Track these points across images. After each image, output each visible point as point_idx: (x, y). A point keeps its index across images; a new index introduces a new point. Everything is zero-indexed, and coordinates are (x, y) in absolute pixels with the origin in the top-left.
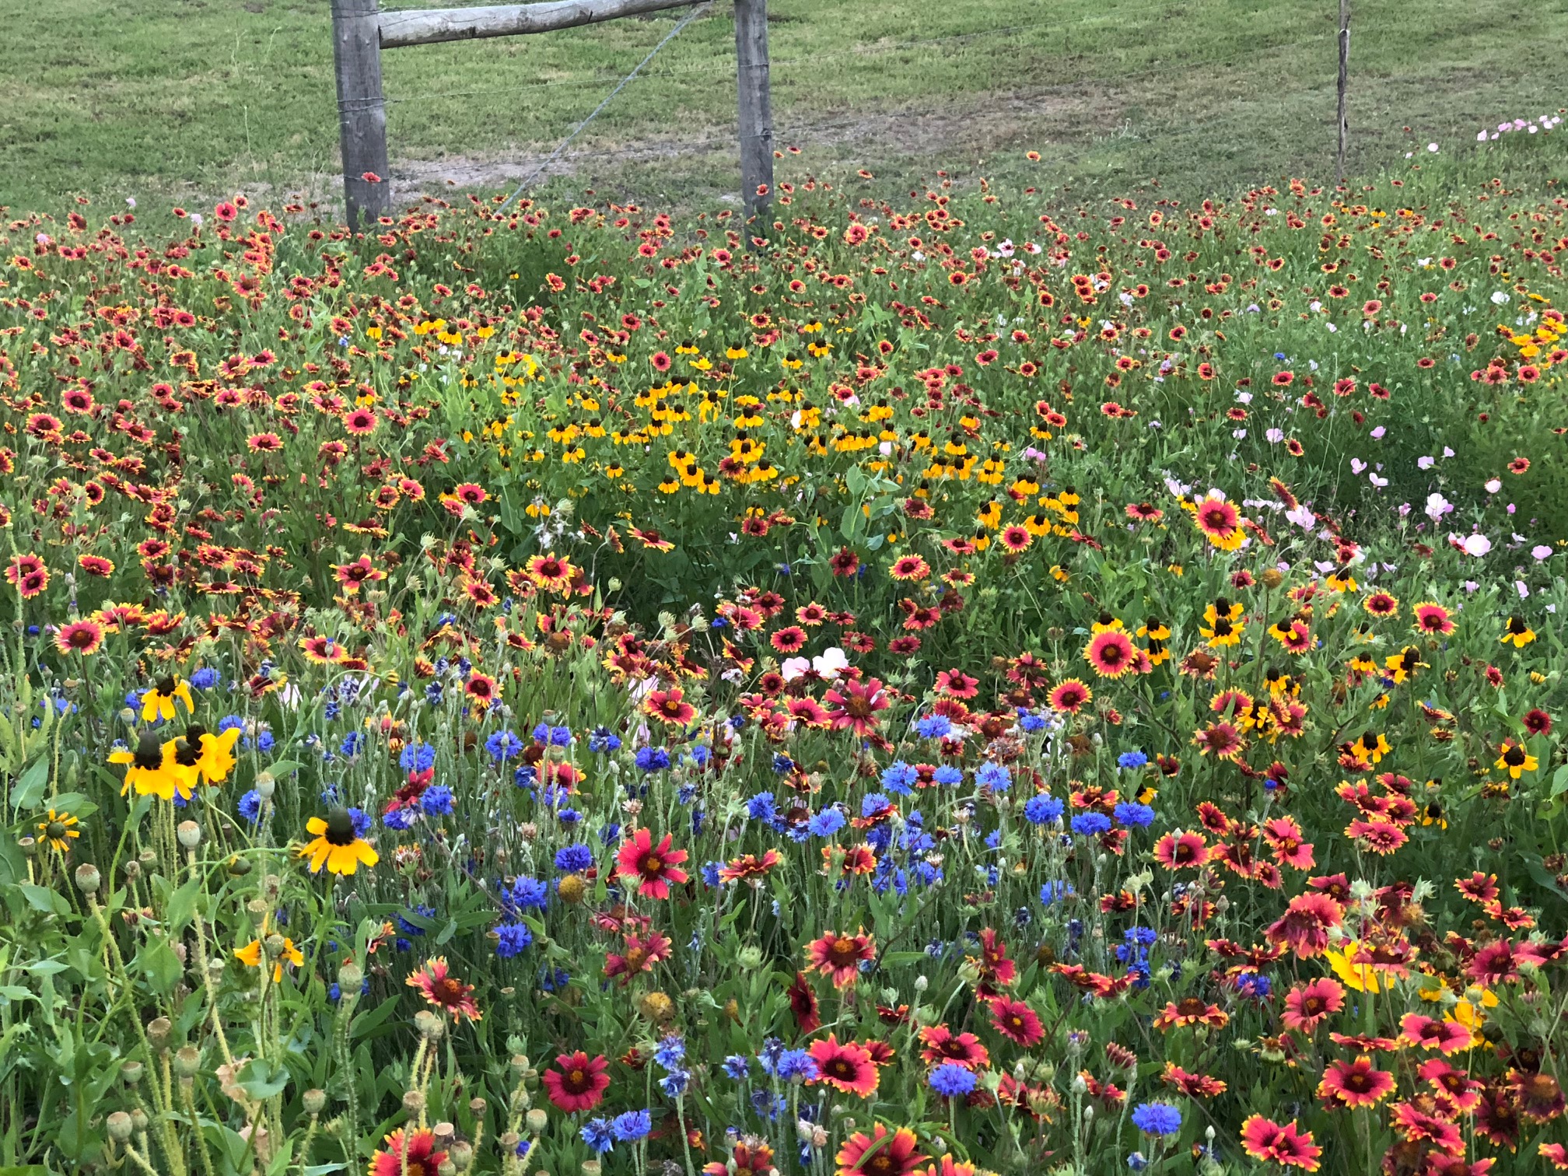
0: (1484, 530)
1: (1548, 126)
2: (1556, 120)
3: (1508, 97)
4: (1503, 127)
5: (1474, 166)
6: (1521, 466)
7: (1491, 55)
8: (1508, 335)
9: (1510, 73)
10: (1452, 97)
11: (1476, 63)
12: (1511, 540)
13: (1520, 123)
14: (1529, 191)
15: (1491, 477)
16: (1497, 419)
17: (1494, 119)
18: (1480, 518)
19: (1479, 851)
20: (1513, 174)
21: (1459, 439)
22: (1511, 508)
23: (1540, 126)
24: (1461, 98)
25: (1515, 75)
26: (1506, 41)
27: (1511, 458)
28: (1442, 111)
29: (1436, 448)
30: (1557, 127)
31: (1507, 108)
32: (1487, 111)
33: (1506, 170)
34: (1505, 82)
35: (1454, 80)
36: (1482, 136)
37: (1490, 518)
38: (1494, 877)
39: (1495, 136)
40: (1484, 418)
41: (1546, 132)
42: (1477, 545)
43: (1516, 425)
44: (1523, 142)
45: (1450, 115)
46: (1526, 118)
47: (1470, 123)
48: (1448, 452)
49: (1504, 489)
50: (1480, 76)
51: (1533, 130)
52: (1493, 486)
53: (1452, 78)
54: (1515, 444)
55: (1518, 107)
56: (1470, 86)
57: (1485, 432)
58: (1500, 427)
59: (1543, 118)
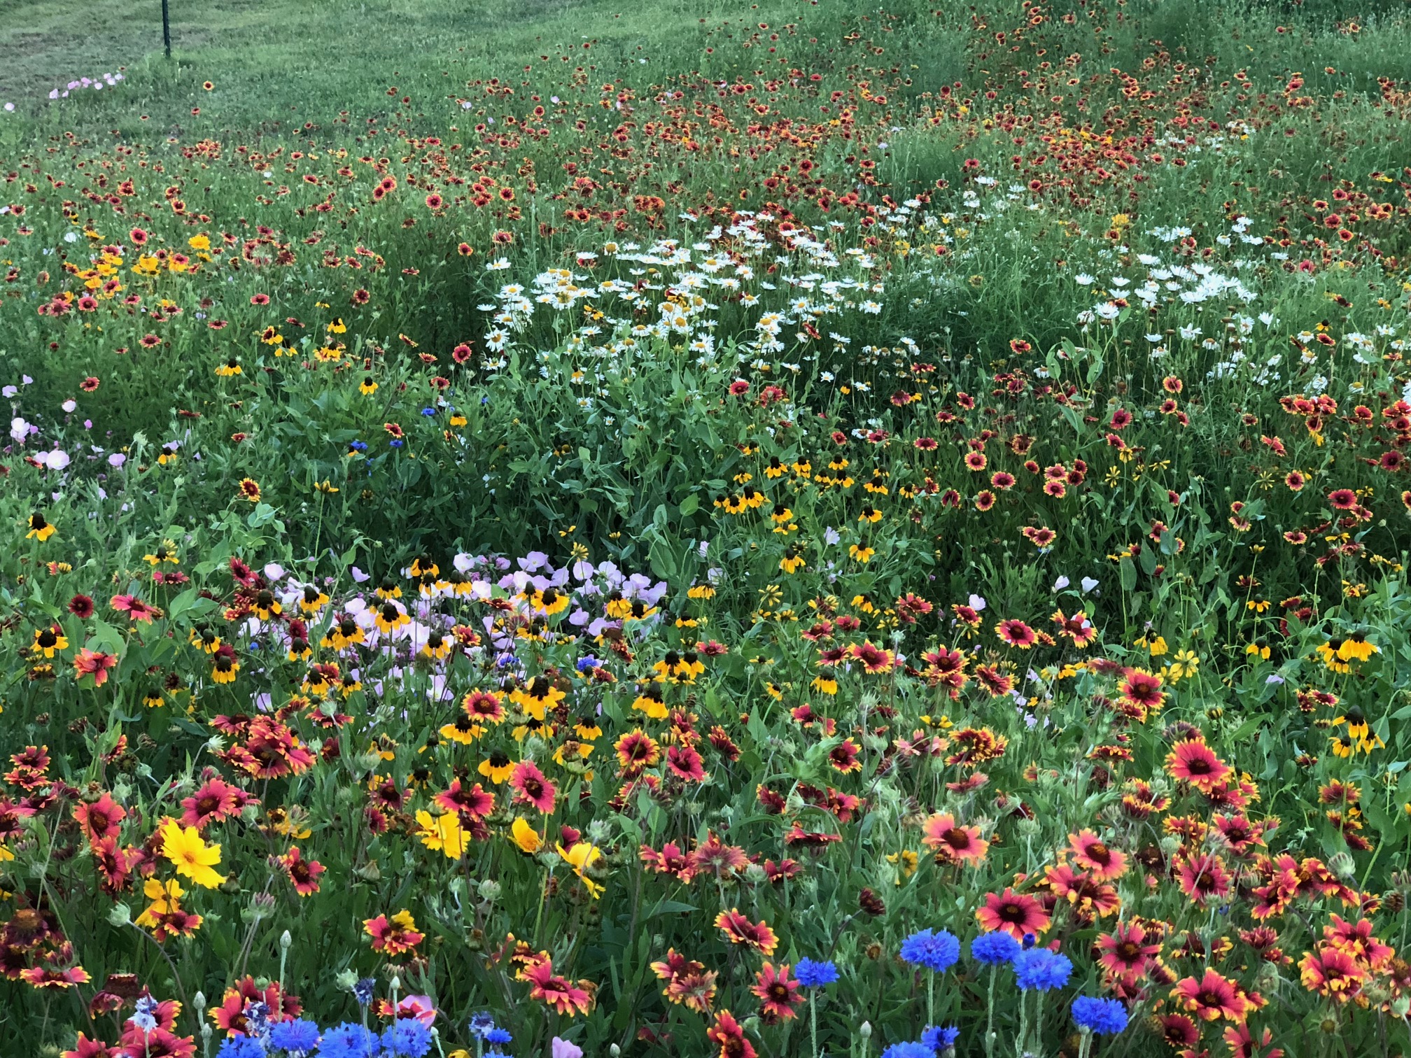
0: (65, 446)
1: (111, 82)
2: (119, 77)
3: (75, 58)
4: (72, 85)
5: (49, 122)
6: (91, 384)
7: (57, 21)
8: (73, 271)
9: (75, 37)
10: (25, 60)
11: (44, 29)
12: (92, 453)
13: (86, 81)
14: (100, 141)
15: (67, 397)
16: (66, 347)
17: (64, 77)
18: (61, 436)
19: (31, 728)
20: (85, 127)
21: (37, 368)
22: (88, 423)
23: (104, 83)
24: (35, 61)
25: (80, 39)
26: (71, 8)
27: (82, 378)
28: (17, 74)
29: (15, 376)
30: (119, 83)
31: (75, 68)
32: (57, 71)
33: (79, 124)
34: (72, 44)
35: (26, 45)
36: (53, 94)
37: (71, 435)
38: (45, 748)
39: (65, 94)
40: (55, 347)
41: (110, 88)
42: (56, 459)
43: (84, 350)
44: (92, 98)
45: (24, 77)
46: (90, 76)
47: (43, 83)
48: (27, 380)
49: (80, 407)
50: (48, 40)
51: (98, 86)
52: (69, 406)
53: (24, 44)
54: (85, 367)
55: (85, 66)
56: (40, 51)
57: (57, 359)
58: (69, 353)
59: (106, 76)
